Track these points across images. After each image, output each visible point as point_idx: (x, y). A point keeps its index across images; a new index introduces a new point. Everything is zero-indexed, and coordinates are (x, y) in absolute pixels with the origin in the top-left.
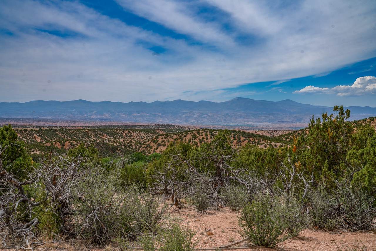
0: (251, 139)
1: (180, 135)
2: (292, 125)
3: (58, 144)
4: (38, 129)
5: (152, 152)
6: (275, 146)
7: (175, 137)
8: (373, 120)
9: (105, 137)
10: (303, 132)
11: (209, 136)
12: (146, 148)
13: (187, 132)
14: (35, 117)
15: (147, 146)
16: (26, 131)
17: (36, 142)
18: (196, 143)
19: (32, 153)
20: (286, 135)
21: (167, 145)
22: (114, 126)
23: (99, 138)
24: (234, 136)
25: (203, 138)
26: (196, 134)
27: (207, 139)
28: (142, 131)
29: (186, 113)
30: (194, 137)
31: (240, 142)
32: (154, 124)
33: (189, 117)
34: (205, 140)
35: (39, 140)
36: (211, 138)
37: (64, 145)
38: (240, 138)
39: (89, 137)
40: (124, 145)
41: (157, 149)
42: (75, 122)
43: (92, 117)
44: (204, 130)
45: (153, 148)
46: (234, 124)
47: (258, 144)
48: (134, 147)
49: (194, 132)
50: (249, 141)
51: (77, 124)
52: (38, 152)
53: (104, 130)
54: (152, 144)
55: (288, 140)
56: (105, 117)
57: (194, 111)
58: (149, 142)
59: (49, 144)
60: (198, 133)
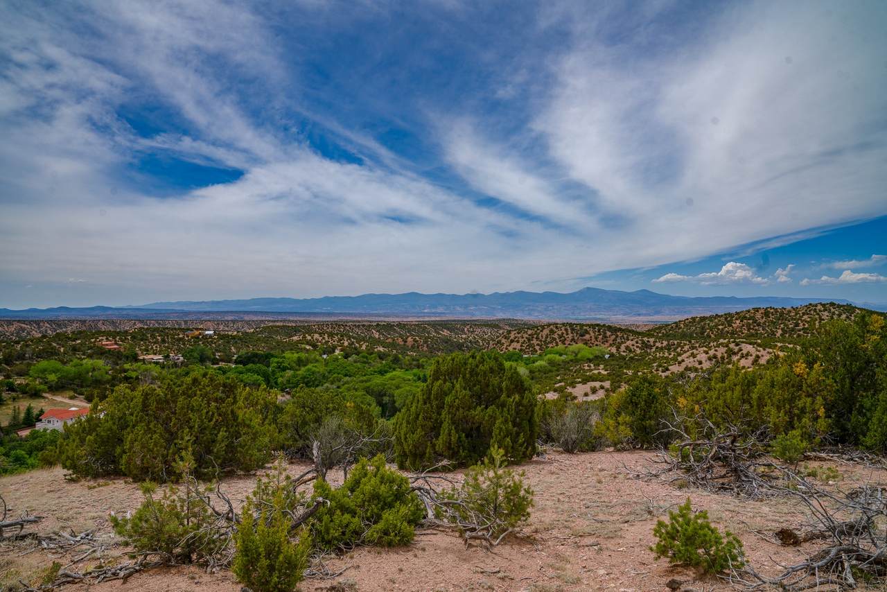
0: (618, 333)
1: (536, 329)
2: (650, 318)
3: (400, 340)
4: (375, 324)
5: (504, 349)
6: (648, 341)
7: (530, 332)
8: (758, 311)
9: (446, 333)
10: (677, 326)
11: (569, 330)
12: (496, 345)
13: (543, 327)
14: (367, 311)
15: (498, 343)
16: (364, 326)
17: (374, 338)
18: (555, 339)
19: (376, 350)
20: (656, 329)
21: (520, 342)
22: (450, 321)
23: (439, 333)
24: (599, 331)
25: (563, 333)
26: (555, 329)
27: (567, 334)
28: (485, 326)
29: (529, 305)
30: (552, 332)
31: (606, 337)
32: (495, 318)
33: (532, 310)
34: (565, 335)
35: (377, 336)
36: (572, 333)
37: (406, 342)
38: (605, 333)
39: (428, 333)
40: (470, 342)
41: (510, 346)
42: (408, 317)
43: (426, 311)
44: (563, 324)
45: (505, 345)
46: (582, 317)
47: (628, 340)
48: (481, 344)
49: (551, 327)
50: (617, 336)
51: (410, 319)
52: (381, 349)
53: (445, 325)
54: (503, 341)
55: (660, 335)
56: (439, 311)
57: (537, 304)
58: (500, 338)
59: (390, 340)
60: (556, 327)
